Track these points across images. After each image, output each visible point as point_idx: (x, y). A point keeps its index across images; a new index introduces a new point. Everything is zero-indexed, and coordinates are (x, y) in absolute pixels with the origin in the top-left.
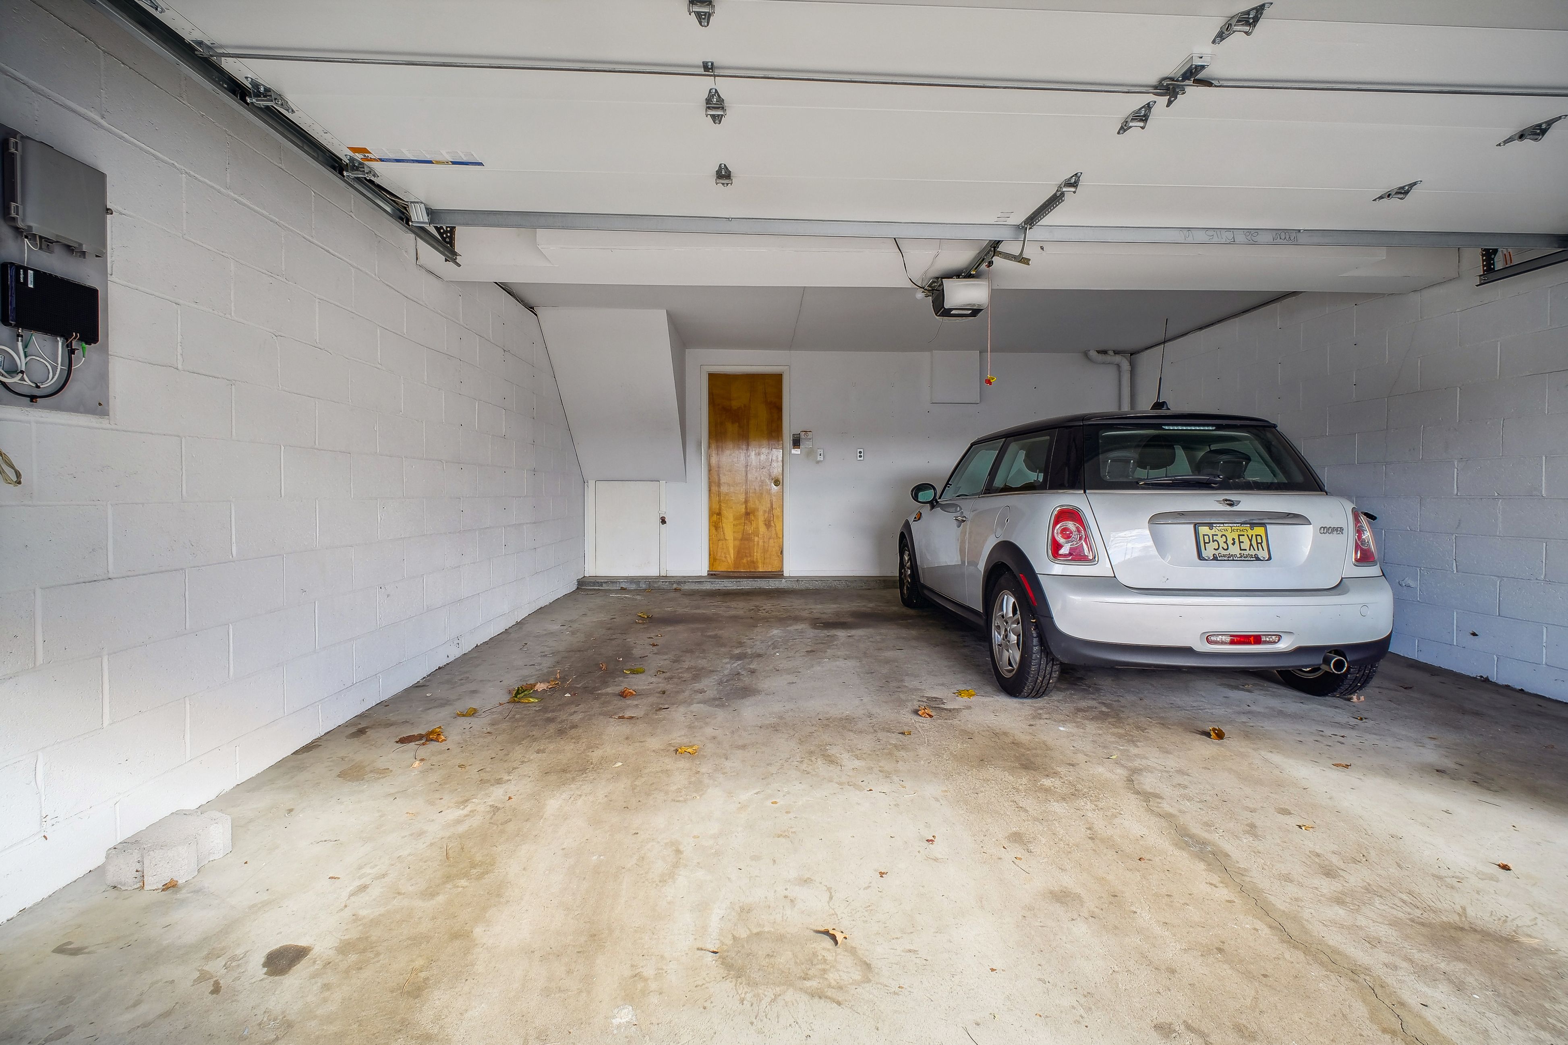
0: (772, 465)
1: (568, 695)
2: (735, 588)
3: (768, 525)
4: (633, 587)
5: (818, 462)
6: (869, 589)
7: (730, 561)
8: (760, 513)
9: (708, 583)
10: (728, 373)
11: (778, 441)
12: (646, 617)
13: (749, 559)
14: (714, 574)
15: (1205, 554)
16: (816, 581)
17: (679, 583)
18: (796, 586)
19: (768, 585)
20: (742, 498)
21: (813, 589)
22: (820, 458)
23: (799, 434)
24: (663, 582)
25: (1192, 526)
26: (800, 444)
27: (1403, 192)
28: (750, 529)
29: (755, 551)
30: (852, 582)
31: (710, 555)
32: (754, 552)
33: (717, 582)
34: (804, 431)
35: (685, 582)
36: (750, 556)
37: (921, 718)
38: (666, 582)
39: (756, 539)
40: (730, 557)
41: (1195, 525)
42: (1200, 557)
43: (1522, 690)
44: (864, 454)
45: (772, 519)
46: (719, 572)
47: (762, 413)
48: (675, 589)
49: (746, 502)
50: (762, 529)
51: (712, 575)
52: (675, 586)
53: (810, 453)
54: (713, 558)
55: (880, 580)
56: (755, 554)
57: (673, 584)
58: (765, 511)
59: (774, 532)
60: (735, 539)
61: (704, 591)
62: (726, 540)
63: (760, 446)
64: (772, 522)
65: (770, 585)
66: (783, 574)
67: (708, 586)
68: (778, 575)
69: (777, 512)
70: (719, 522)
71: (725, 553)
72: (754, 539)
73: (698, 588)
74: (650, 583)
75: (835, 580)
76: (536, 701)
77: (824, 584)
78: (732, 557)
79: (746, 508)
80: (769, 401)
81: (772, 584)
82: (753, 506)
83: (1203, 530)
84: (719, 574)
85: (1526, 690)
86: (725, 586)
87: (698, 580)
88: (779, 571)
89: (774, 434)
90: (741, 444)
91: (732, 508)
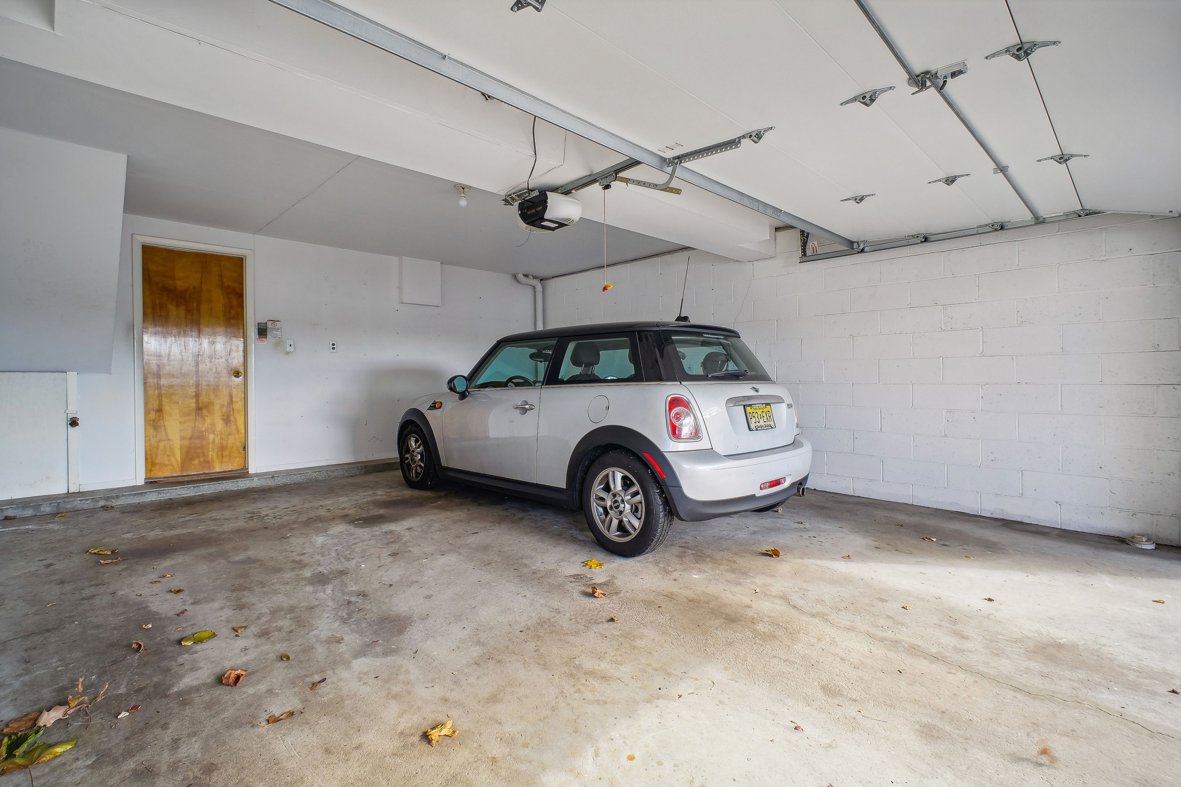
0: (231, 354)
1: (124, 715)
2: (192, 494)
3: (227, 420)
4: (29, 513)
5: (288, 353)
6: (352, 476)
7: (175, 464)
8: (217, 407)
9: (154, 494)
10: (171, 248)
11: (239, 329)
12: (109, 553)
13: (202, 459)
14: (155, 481)
15: (753, 426)
16: (295, 474)
17: (107, 499)
18: (271, 483)
19: (236, 486)
20: (192, 391)
21: (291, 484)
22: (288, 349)
23: (266, 323)
24: (81, 500)
25: (742, 407)
26: (267, 333)
27: (860, 199)
28: (203, 426)
29: (210, 449)
30: (333, 471)
31: (146, 459)
32: (208, 451)
33: (166, 491)
34: (272, 321)
35: (118, 497)
36: (204, 455)
37: (598, 599)
38: (88, 500)
39: (211, 437)
40: (176, 459)
41: (744, 406)
42: (750, 429)
43: (815, 489)
44: (337, 346)
45: (232, 413)
46: (161, 478)
47: (219, 299)
48: (102, 507)
49: (197, 396)
50: (220, 425)
51: (152, 483)
52: (101, 503)
53: (279, 344)
54: (150, 462)
55: (361, 466)
56: (211, 453)
57: (98, 501)
58: (222, 406)
59: (234, 427)
60: (182, 438)
61: (150, 504)
62: (169, 440)
63: (214, 334)
64: (232, 417)
65: (239, 486)
66: (248, 472)
67: (153, 496)
68: (243, 473)
69: (238, 405)
70: (160, 420)
71: (168, 456)
72: (209, 437)
73: (138, 501)
74: (58, 505)
75: (315, 472)
76: (69, 747)
77: (303, 477)
78: (179, 459)
79: (197, 402)
80: (226, 285)
81: (242, 484)
82: (207, 400)
83: (748, 409)
84: (162, 481)
85: (817, 489)
86: (178, 494)
87: (134, 490)
88: (242, 469)
89: (233, 322)
90: (189, 330)
91: (178, 403)
